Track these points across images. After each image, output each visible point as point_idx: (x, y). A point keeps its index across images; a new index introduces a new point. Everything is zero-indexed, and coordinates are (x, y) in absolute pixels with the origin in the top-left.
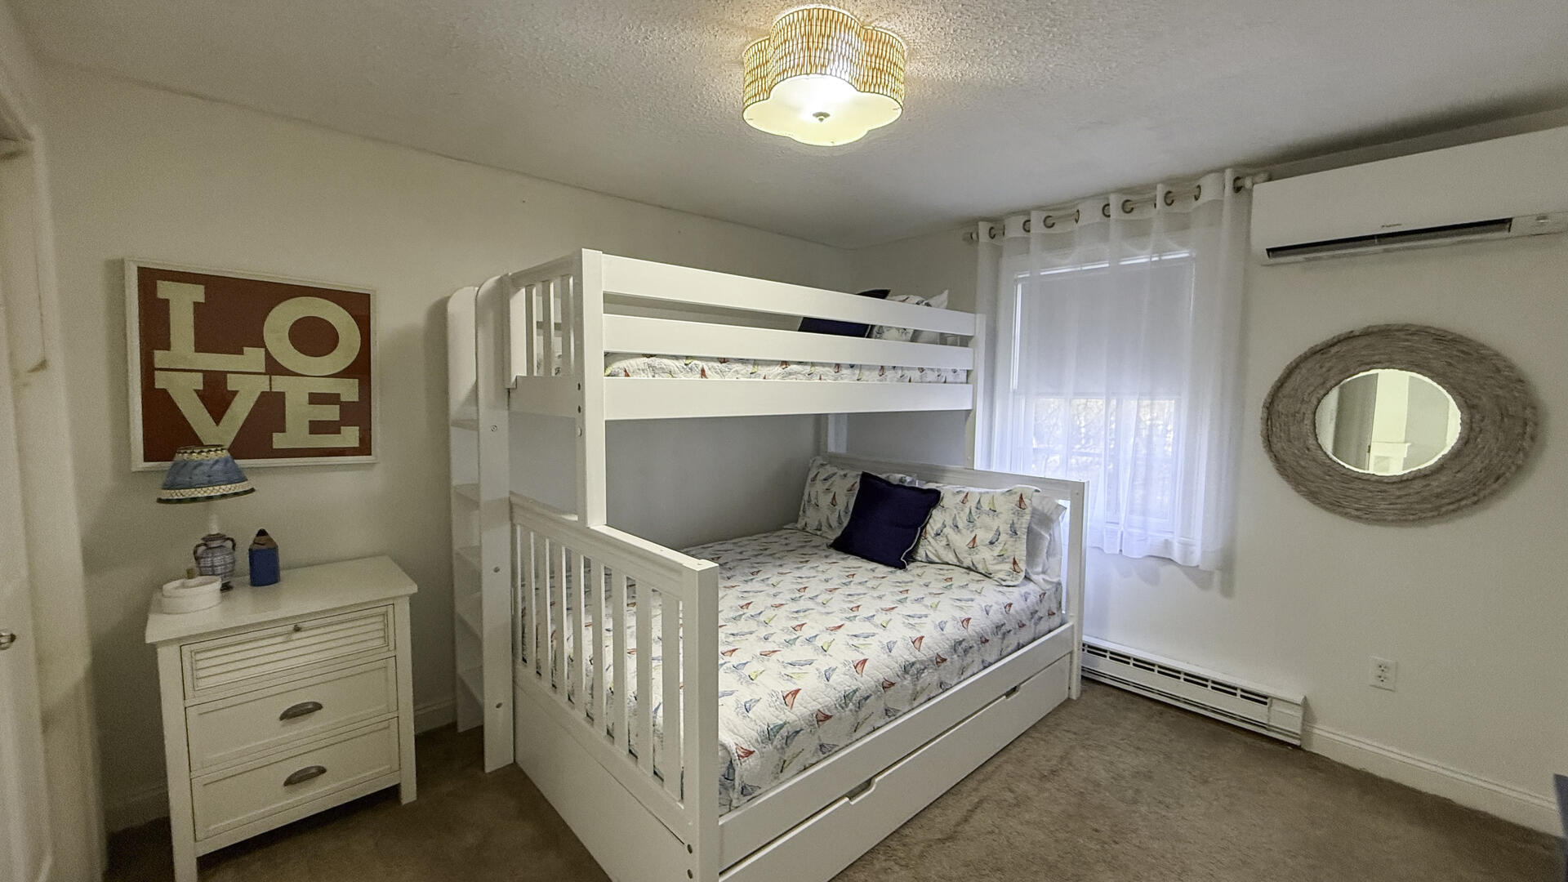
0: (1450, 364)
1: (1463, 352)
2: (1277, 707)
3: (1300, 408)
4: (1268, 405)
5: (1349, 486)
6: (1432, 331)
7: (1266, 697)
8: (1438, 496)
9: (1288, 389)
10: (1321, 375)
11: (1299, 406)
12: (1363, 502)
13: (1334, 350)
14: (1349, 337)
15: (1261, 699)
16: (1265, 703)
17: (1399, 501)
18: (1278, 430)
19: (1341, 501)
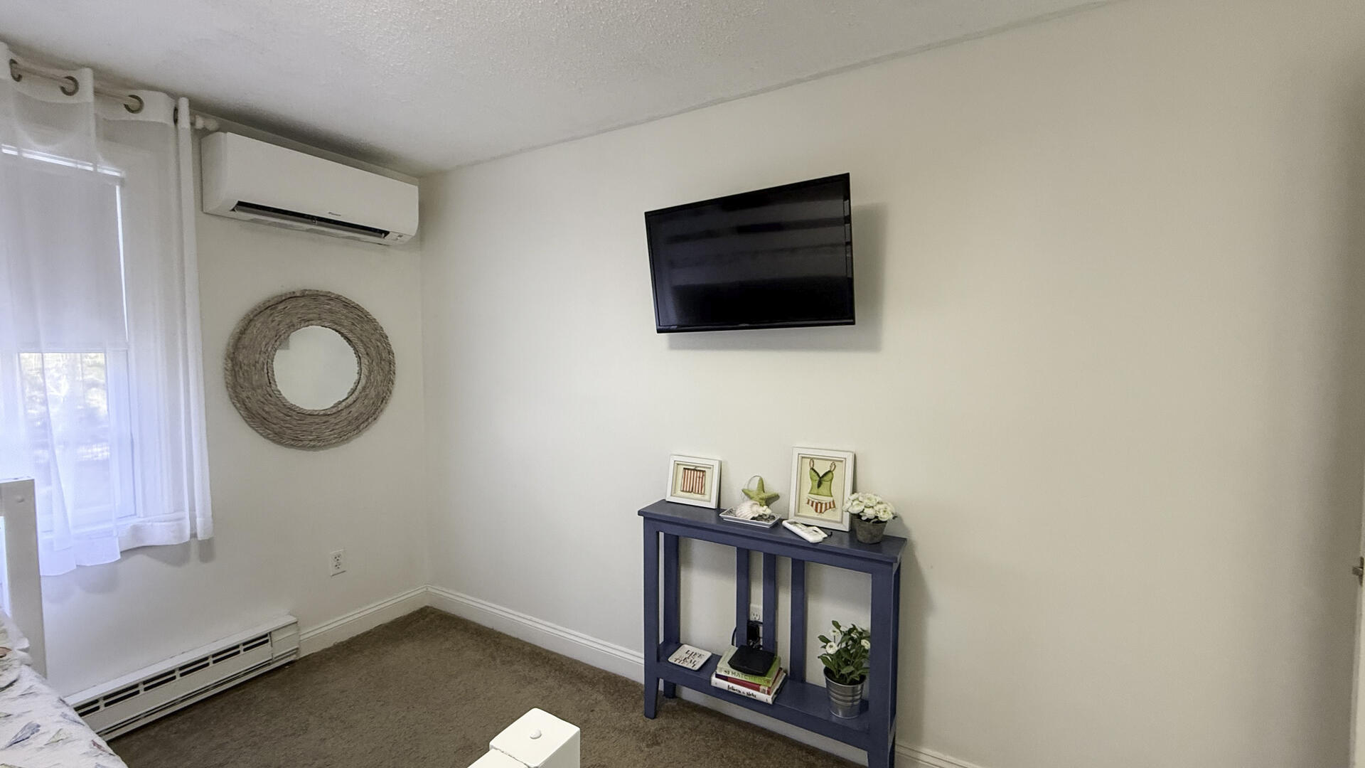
0: (353, 324)
1: (358, 316)
2: (276, 637)
3: (259, 358)
4: (232, 356)
5: (304, 422)
6: (344, 299)
7: (266, 636)
8: (357, 419)
9: (246, 340)
10: (274, 327)
11: (258, 356)
12: (314, 434)
13: (281, 307)
14: (292, 297)
15: (262, 640)
16: (267, 641)
17: (337, 427)
18: (242, 380)
19: (299, 436)
